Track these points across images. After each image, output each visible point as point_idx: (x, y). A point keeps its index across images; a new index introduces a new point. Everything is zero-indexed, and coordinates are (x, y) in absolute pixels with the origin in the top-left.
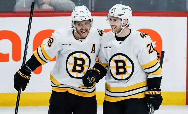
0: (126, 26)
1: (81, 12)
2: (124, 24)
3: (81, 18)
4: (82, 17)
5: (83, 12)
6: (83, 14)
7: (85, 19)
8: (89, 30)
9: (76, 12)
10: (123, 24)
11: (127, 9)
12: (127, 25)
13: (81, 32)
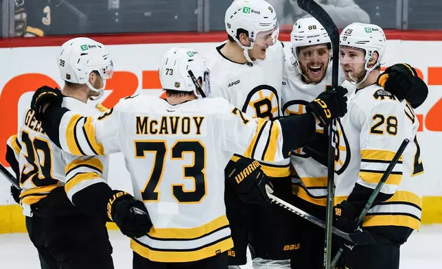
0: (375, 66)
1: (310, 28)
2: (370, 61)
3: (310, 39)
4: (312, 36)
5: (315, 27)
6: (313, 32)
7: (318, 41)
8: (325, 65)
9: (299, 27)
10: (368, 61)
11: (376, 30)
12: (378, 64)
13: (309, 71)
